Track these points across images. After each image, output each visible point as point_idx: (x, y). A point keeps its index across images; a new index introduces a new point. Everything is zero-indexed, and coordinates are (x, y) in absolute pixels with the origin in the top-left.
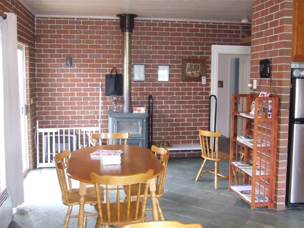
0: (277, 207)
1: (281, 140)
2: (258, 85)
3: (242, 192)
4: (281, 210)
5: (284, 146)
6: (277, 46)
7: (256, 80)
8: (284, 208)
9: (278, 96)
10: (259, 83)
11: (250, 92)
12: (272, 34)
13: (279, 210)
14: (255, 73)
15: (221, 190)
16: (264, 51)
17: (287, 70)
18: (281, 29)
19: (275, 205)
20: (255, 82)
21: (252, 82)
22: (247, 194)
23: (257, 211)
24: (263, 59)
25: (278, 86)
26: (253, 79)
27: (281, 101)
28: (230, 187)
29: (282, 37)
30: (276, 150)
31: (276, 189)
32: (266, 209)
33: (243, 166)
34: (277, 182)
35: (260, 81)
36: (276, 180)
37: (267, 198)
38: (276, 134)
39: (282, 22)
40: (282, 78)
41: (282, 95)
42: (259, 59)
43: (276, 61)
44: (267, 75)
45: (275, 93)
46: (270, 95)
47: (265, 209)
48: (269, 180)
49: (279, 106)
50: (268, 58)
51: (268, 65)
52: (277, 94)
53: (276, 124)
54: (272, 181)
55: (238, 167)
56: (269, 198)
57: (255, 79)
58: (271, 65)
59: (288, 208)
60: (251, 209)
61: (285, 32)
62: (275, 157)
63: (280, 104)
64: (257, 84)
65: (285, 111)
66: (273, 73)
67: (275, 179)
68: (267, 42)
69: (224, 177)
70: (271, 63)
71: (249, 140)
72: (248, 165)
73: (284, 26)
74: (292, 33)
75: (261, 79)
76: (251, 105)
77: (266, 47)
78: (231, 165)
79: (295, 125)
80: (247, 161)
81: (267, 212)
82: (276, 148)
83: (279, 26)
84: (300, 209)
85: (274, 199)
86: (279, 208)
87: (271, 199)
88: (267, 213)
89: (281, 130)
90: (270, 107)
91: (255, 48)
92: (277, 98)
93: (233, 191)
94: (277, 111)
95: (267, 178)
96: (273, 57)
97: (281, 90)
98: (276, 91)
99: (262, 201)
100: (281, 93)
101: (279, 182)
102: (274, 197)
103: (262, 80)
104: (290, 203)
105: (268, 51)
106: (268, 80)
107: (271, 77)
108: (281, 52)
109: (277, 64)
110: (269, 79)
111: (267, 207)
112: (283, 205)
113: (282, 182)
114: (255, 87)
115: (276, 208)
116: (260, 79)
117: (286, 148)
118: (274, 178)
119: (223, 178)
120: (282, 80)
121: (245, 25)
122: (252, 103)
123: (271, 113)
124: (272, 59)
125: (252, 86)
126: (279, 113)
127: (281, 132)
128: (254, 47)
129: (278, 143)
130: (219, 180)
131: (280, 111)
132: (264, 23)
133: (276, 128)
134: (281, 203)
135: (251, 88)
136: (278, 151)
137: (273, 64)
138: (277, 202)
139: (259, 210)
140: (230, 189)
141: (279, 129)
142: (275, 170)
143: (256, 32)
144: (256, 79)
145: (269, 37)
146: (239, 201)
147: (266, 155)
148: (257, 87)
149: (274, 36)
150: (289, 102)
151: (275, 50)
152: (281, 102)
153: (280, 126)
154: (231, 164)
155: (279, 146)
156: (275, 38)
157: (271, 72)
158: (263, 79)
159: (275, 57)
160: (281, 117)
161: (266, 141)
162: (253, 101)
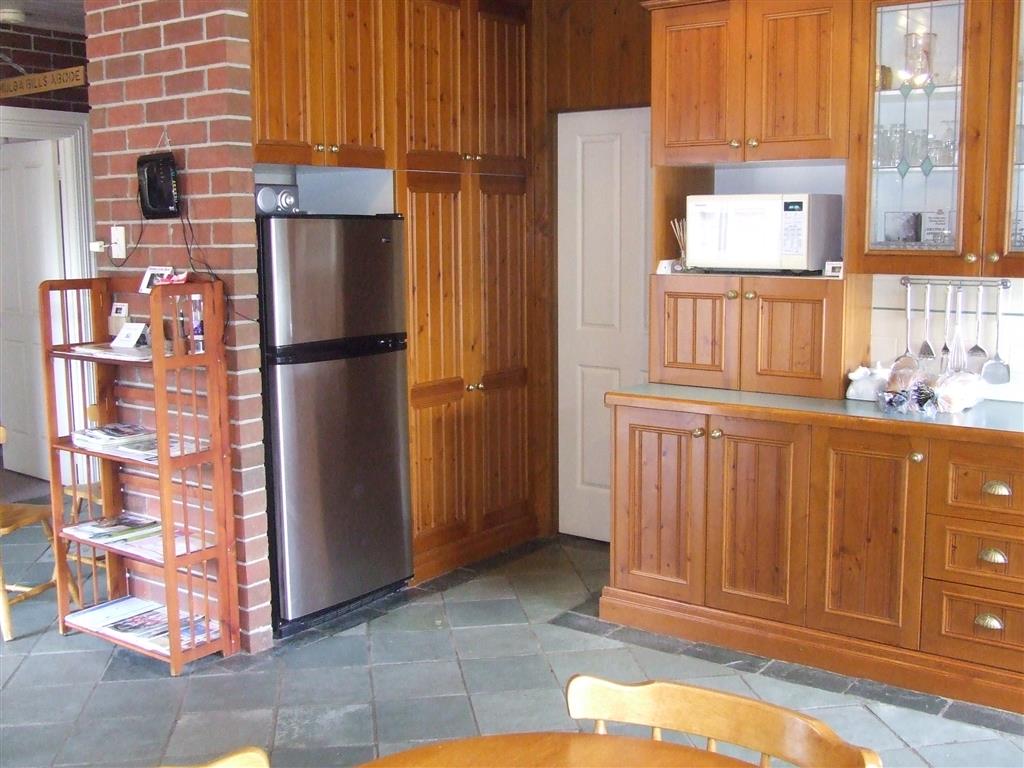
0: (252, 643)
1: (242, 423)
2: (132, 245)
3: (116, 626)
4: (264, 649)
5: (252, 444)
6: (202, 107)
7: (122, 228)
8: (271, 642)
9: (217, 277)
10: (137, 235)
11: (100, 272)
12: (179, 66)
13: (258, 653)
14: (114, 202)
15: (32, 640)
16: (147, 125)
17: (244, 191)
18: (215, 52)
19: (244, 642)
20: (118, 234)
21: (104, 236)
22: (138, 630)
23: (191, 677)
24: (147, 151)
25: (216, 242)
26: (111, 222)
27: (233, 295)
28: (64, 622)
29: (218, 79)
30: (229, 460)
31: (240, 589)
32: (216, 660)
33: (110, 536)
34: (241, 563)
35: (139, 230)
36: (238, 559)
37: (215, 625)
38: (225, 406)
39: (216, 27)
40: (230, 217)
41: (235, 272)
42: (128, 151)
43: (203, 157)
44: (171, 208)
45: (208, 267)
46: (189, 275)
47: (213, 662)
48: (214, 563)
49: (227, 308)
50: (169, 148)
51: (172, 174)
52: (214, 271)
53: (221, 371)
54: (227, 563)
55: (92, 540)
56: (223, 622)
57: (115, 223)
58: (182, 172)
59: (280, 640)
60: (169, 674)
61: (231, 62)
62: (229, 482)
63: (228, 305)
64: (127, 242)
65: (246, 326)
66: (192, 200)
67: (234, 554)
68: (159, 94)
69: (27, 590)
70: (183, 168)
71: (123, 440)
72: (123, 527)
73: (224, 41)
74: (248, 67)
75: (145, 222)
76: (110, 318)
77: (154, 112)
78: (60, 539)
79: (278, 368)
80: (113, 517)
81: (223, 669)
82: (229, 451)
83: (205, 40)
84: (313, 633)
85: (238, 620)
86: (257, 647)
87: (229, 626)
88: (227, 673)
89: (239, 392)
90: (196, 318)
91: (107, 114)
92: (218, 285)
93: (80, 632)
94: (222, 330)
95: (209, 558)
96: (186, 147)
97: (228, 258)
98: (209, 262)
99: (200, 638)
100: (231, 267)
101: (249, 563)
102: (238, 616)
103: (146, 225)
104: (285, 621)
105: (165, 124)
106: (173, 226)
107: (187, 213)
108: (220, 130)
109: (207, 170)
110: (177, 221)
111: (219, 654)
112: (265, 634)
113: (257, 560)
114: (119, 251)
115: (248, 650)
116: (138, 222)
117: (258, 446)
118: (232, 554)
119: (28, 597)
120: (231, 224)
121: (11, 31)
122: (114, 310)
123: (199, 338)
124: (183, 151)
125: (109, 250)
126: (228, 336)
127: (240, 398)
128: (104, 109)
129: (234, 434)
130: (13, 604)
131: (234, 327)
132: (142, 26)
133: (224, 384)
134: (261, 630)
135: (105, 257)
136: (236, 460)
137: (188, 171)
138: (248, 630)
139: (200, 670)
140: (66, 629)
141: (232, 387)
142: (231, 528)
143: (107, 57)
144: (120, 223)
145: (166, 77)
146: (114, 658)
147: (201, 483)
148: (130, 252)
149: (185, 73)
150: (255, 297)
151: (195, 123)
152: (232, 298)
153: (235, 378)
154: (61, 535)
155: (239, 444)
156: (193, 82)
157: (186, 197)
158: (151, 221)
159: (193, 146)
160: (238, 348)
161: (182, 434)
162: (112, 302)
